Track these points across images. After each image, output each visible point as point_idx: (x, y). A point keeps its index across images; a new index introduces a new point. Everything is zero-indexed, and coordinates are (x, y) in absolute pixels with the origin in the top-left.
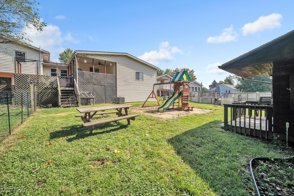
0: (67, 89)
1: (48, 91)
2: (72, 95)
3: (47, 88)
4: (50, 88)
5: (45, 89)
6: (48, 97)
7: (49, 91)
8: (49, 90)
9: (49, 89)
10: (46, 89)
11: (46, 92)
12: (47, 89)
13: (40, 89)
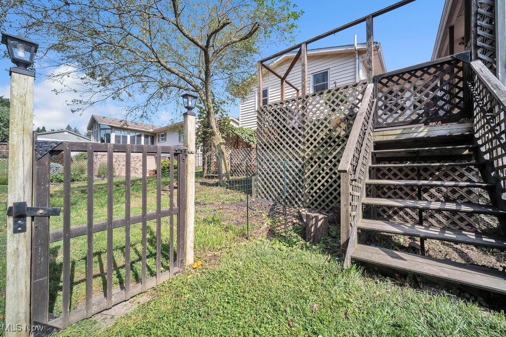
0: (421, 135)
1: (331, 154)
2: (454, 170)
3: (330, 138)
4: (338, 137)
5: (323, 146)
6: (331, 177)
7: (334, 153)
8: (335, 150)
9: (334, 142)
10: (326, 143)
11: (327, 158)
12: (330, 146)
13: (308, 147)
